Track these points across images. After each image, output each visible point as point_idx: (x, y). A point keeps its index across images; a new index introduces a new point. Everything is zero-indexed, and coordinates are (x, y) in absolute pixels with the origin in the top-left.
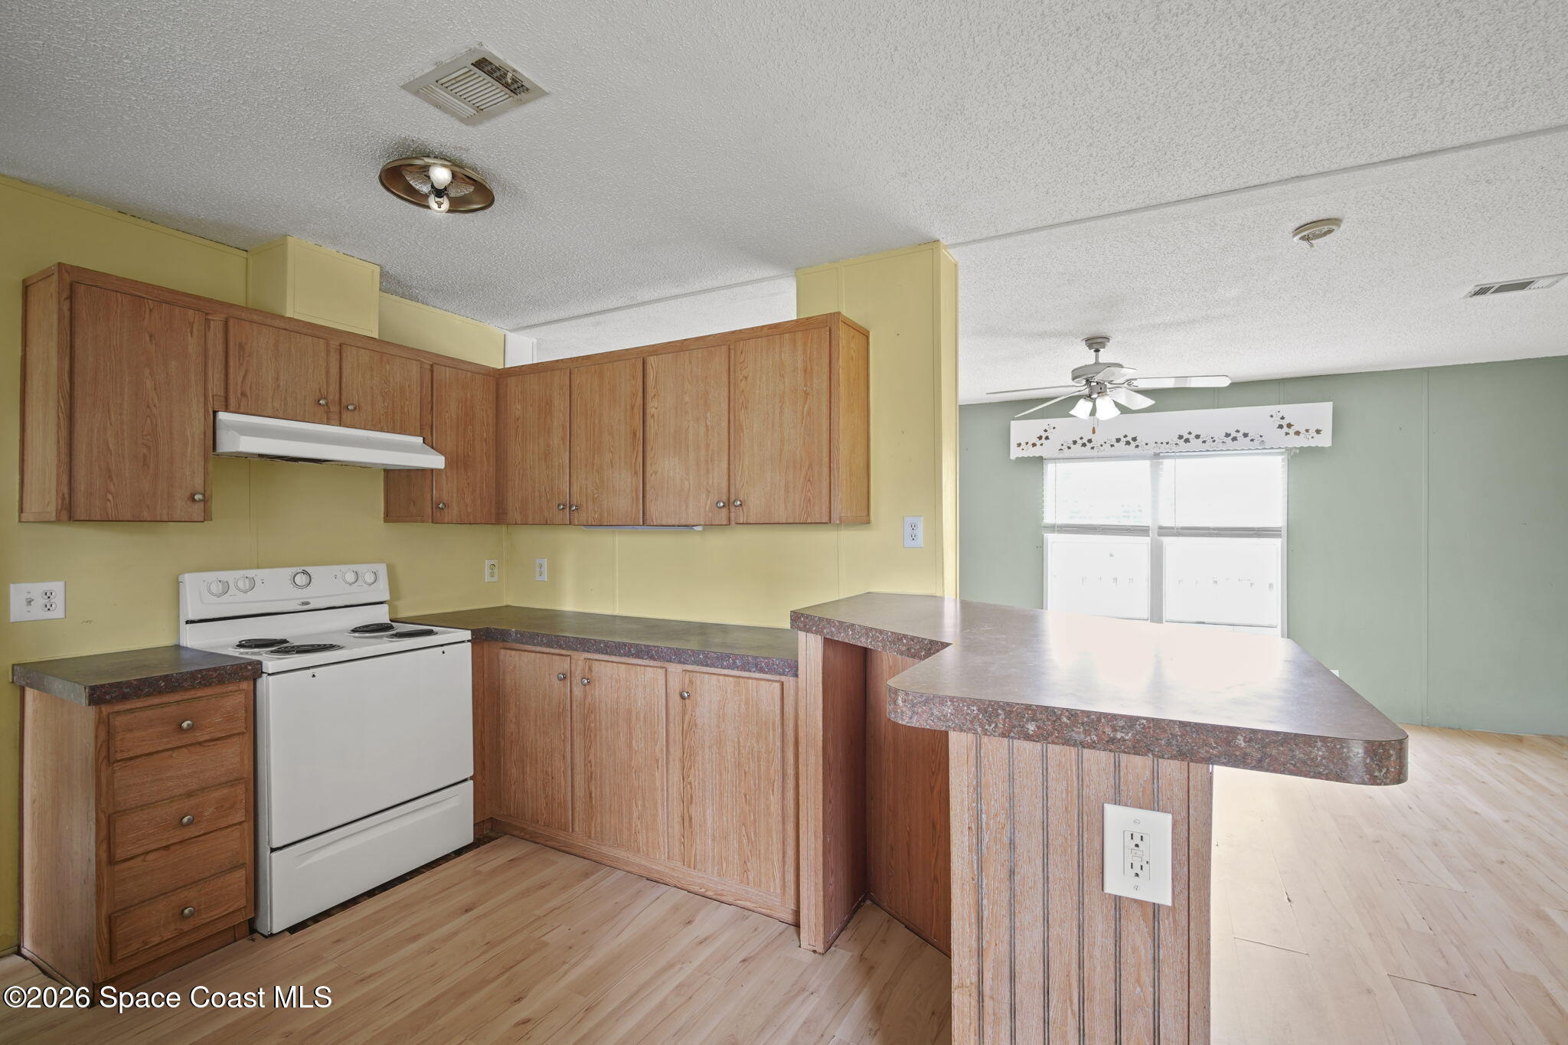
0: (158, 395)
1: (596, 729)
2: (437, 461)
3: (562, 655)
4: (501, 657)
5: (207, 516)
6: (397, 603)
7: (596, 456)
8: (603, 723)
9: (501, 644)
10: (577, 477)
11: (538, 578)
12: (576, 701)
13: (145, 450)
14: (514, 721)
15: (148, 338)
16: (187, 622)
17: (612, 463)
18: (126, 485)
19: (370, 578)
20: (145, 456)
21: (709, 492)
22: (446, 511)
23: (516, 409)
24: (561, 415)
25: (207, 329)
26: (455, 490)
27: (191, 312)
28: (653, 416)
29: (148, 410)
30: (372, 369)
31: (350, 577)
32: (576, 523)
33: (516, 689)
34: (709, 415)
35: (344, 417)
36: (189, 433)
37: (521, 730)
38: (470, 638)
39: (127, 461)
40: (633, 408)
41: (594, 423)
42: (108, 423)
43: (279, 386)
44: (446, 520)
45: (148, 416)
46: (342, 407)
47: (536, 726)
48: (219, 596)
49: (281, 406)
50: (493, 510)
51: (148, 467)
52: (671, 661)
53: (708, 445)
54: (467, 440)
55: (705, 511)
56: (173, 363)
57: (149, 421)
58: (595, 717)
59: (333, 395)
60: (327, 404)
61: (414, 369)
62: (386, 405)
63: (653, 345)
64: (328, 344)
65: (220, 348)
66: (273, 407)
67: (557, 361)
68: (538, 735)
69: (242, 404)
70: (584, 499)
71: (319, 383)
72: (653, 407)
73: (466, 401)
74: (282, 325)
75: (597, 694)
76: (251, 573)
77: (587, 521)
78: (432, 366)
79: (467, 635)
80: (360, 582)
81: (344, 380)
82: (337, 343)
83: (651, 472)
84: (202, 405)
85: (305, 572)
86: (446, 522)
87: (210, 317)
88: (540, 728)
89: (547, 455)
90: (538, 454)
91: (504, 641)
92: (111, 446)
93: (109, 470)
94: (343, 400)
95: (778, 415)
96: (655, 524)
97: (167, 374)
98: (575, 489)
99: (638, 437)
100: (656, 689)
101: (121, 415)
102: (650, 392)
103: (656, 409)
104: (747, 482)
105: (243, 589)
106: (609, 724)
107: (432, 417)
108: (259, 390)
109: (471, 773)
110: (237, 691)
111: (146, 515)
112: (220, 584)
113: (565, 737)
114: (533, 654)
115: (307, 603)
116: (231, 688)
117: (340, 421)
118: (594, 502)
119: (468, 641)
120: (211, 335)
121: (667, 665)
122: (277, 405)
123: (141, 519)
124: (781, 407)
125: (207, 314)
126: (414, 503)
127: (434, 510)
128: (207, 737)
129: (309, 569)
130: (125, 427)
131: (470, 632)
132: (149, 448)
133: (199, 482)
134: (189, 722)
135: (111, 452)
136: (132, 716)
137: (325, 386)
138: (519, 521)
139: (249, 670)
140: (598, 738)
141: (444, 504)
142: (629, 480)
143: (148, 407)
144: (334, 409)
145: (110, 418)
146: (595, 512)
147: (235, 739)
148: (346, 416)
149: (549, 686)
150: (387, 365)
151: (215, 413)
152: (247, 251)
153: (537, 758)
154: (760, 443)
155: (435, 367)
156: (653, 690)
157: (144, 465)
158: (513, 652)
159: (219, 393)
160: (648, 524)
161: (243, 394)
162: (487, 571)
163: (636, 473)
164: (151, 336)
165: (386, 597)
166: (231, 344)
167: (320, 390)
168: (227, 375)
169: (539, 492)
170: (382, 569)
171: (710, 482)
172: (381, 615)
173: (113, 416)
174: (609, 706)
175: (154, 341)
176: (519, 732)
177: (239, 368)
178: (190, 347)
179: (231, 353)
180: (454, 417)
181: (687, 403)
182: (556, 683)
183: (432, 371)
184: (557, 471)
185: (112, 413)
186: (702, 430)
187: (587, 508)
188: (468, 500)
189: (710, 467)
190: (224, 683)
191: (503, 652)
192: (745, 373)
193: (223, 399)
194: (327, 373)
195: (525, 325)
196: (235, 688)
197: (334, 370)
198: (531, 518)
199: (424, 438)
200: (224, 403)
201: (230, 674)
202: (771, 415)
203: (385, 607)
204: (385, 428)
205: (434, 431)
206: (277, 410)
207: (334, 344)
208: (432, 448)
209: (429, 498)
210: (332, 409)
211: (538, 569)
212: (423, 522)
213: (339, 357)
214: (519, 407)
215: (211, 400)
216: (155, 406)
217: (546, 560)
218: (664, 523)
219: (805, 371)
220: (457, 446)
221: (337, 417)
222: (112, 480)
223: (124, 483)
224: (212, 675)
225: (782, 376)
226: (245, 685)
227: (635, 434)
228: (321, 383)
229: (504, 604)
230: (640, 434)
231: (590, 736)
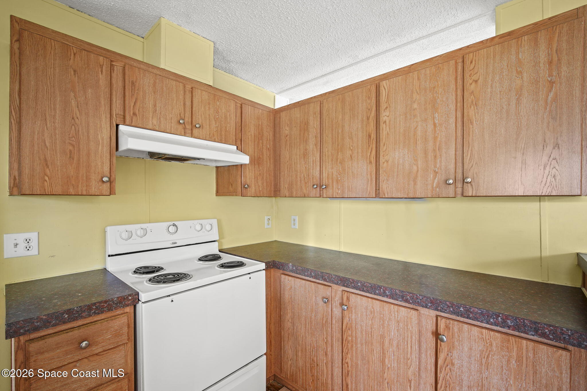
0: (79, 111)
1: (352, 342)
2: (245, 159)
3: (325, 285)
4: (282, 280)
5: (112, 192)
6: (223, 241)
7: (339, 153)
8: (359, 340)
9: (281, 271)
10: (326, 168)
11: (293, 226)
12: (335, 318)
13: (71, 148)
14: (290, 321)
15: (73, 73)
16: (109, 256)
17: (351, 157)
18: (58, 170)
19: (208, 227)
20: (70, 151)
21: (436, 173)
22: (249, 189)
23: (286, 130)
24: (315, 130)
25: (112, 71)
26: (253, 177)
27: (101, 58)
28: (385, 122)
29: (73, 120)
30: (209, 104)
31: (198, 227)
32: (325, 196)
33: (292, 301)
34: (436, 115)
35: (194, 132)
36: (100, 137)
37: (295, 328)
38: (265, 268)
39: (58, 154)
40: (368, 119)
41: (338, 133)
42: (45, 128)
43: (156, 110)
44: (249, 195)
45: (73, 125)
46: (193, 127)
47: (306, 327)
48: (126, 240)
49: (157, 123)
50: (272, 189)
51: (73, 159)
52: (426, 307)
53: (435, 138)
54: (259, 148)
55: (433, 187)
56: (90, 90)
57: (73, 127)
58: (352, 333)
59: (188, 119)
60: (184, 123)
61: (232, 106)
62: (217, 126)
63: (384, 74)
64: (184, 87)
65: (120, 84)
66: (153, 123)
67: (311, 98)
68: (307, 333)
69: (133, 120)
70: (330, 181)
71: (180, 110)
72: (384, 116)
73: (259, 126)
74: (158, 73)
75: (353, 317)
76: (144, 226)
77: (333, 195)
78: (241, 105)
79: (263, 266)
80: (203, 230)
81: (194, 109)
82: (190, 87)
83: (384, 161)
84: (108, 120)
85: (174, 225)
86: (249, 196)
87: (114, 64)
88: (308, 330)
89: (305, 155)
90: (300, 155)
91: (284, 270)
92: (47, 144)
93: (46, 160)
94: (194, 122)
95: (514, 106)
96: (386, 196)
97: (86, 97)
98: (325, 175)
99: (372, 139)
100: (409, 326)
101: (54, 123)
102: (383, 105)
103: (388, 117)
104: (476, 163)
105: (140, 235)
106: (364, 342)
107: (242, 134)
108: (144, 111)
109: (265, 351)
110: (122, 314)
111: (72, 191)
112: (127, 233)
113: (327, 341)
114: (304, 281)
115: (175, 243)
116: (119, 312)
117: (192, 134)
118: (337, 182)
119: (264, 270)
120: (114, 75)
121: (419, 308)
122: (155, 122)
123: (69, 194)
124: (518, 98)
125: (111, 61)
126: (232, 185)
127: (242, 189)
128: (101, 350)
129: (176, 223)
130: (57, 132)
131: (264, 264)
132: (73, 146)
133: (106, 169)
134: (86, 342)
135: (47, 148)
136: (43, 341)
137: (183, 113)
138: (287, 194)
139: (130, 300)
140: (354, 349)
141: (248, 185)
142: (365, 168)
143: (73, 118)
144: (189, 127)
145: (46, 125)
146: (338, 189)
147: (121, 348)
148: (195, 131)
149: (315, 304)
150: (218, 102)
151: (117, 126)
152: (143, 38)
153: (306, 349)
154: (492, 131)
155: (243, 105)
156: (407, 326)
157: (70, 157)
158: (290, 278)
159: (120, 113)
160: (381, 196)
161: (134, 114)
162: (266, 222)
163: (371, 162)
164: (75, 71)
165: (217, 238)
166: (127, 81)
167: (180, 114)
168: (124, 101)
169: (300, 177)
170: (215, 222)
171: (438, 166)
172: (213, 249)
173: (48, 123)
174: (364, 328)
175: (77, 75)
176: (294, 329)
177: (131, 97)
178: (101, 81)
179: (126, 87)
180: (253, 135)
181: (416, 109)
182: (321, 303)
183: (241, 108)
184: (312, 165)
185: (48, 121)
186: (430, 128)
187: (333, 187)
188: (260, 183)
189: (438, 154)
190: (112, 310)
191: (283, 276)
192: (475, 77)
193: (122, 117)
194: (184, 104)
195: (285, 88)
196: (122, 312)
197: (188, 103)
198: (295, 193)
199: (237, 147)
200: (122, 120)
201: (116, 304)
202: (505, 107)
203: (216, 244)
204: (217, 139)
205: (243, 142)
206: (155, 125)
207: (188, 87)
208: (242, 152)
209: (240, 182)
210: (187, 127)
211: (293, 222)
212: (237, 196)
213: (191, 95)
214: (288, 129)
215: (115, 117)
216: (77, 118)
217: (297, 216)
218: (394, 196)
219: (550, 63)
220: (254, 153)
221: (190, 131)
222: (48, 167)
223: (56, 169)
224: (104, 306)
225: (520, 73)
226: (129, 309)
227: (370, 136)
228: (181, 110)
229: (274, 240)
230: (373, 136)
231: (347, 346)
